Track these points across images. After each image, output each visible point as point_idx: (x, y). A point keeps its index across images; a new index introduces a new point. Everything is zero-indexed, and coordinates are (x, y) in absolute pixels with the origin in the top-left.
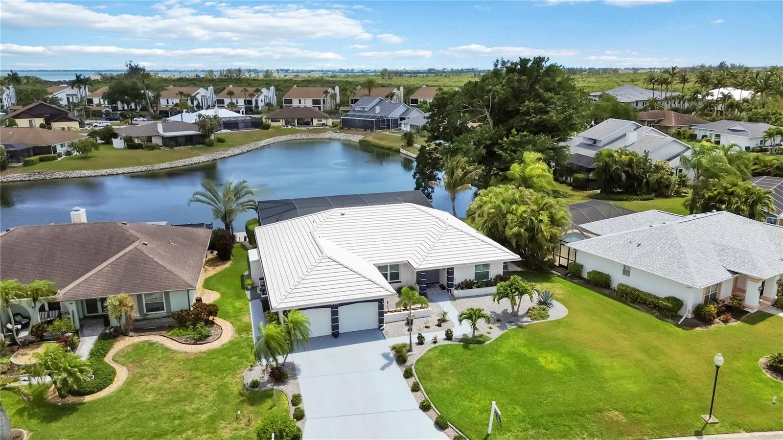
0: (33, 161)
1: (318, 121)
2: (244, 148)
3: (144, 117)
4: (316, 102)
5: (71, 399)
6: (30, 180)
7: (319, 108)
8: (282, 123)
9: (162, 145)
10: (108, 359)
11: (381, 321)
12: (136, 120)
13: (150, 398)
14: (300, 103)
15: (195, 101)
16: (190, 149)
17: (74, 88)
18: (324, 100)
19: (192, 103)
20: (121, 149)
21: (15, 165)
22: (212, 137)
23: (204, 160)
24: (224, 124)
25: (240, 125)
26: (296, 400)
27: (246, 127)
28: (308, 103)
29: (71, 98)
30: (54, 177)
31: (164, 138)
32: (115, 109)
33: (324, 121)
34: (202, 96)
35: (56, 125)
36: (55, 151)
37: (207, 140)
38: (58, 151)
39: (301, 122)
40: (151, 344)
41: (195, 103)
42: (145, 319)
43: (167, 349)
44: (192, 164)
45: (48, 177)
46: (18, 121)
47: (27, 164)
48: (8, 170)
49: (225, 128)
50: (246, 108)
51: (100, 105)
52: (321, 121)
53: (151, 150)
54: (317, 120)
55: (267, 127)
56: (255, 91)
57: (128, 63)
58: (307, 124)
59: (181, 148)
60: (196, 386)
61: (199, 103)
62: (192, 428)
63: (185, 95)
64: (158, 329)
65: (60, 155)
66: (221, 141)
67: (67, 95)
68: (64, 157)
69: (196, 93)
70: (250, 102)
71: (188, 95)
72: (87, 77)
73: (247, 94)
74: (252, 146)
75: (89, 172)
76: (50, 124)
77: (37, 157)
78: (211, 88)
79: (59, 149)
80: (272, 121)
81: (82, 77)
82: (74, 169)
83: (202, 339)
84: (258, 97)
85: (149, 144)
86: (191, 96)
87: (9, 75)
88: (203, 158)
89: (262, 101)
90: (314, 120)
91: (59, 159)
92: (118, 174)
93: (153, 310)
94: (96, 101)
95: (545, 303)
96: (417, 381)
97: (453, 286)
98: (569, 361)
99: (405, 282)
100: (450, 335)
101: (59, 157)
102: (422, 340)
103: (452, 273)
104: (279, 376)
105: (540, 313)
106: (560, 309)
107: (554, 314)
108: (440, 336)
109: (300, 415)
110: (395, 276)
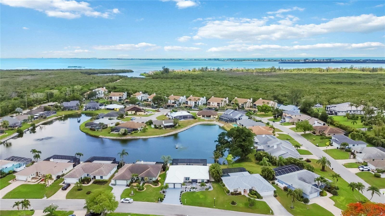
1: (213, 116)
2: (185, 128)
3: (162, 108)
4: (218, 104)
5: (139, 191)
6: (132, 139)
7: (219, 106)
8: (201, 116)
9: (163, 127)
10: (144, 186)
11: (181, 187)
12: (160, 109)
13: (148, 192)
14: (213, 104)
16: (171, 129)
18: (221, 103)
20: (153, 128)
21: (129, 134)
25: (188, 117)
26: (165, 195)
27: (190, 118)
28: (216, 104)
29: (142, 98)
30: (137, 138)
33: (215, 116)
35: (138, 113)
36: (138, 129)
37: (175, 126)
40: (149, 185)
41: (179, 102)
42: (149, 181)
43: (151, 186)
44: (170, 135)
46: (128, 112)
47: (131, 134)
49: (183, 119)
53: (160, 129)
55: (196, 118)
58: (210, 117)
59: (168, 129)
60: (154, 192)
64: (151, 183)
66: (180, 125)
68: (140, 131)
69: (179, 99)
70: (196, 103)
73: (195, 100)
74: (189, 127)
76: (136, 113)
77: (134, 132)
78: (185, 96)
82: (141, 136)
83: (156, 185)
84: (199, 101)
85: (160, 127)
88: (173, 132)
89: (200, 102)
92: (151, 138)
95: (210, 188)
96: (181, 196)
97: (197, 182)
98: (204, 197)
99: (190, 181)
100: (190, 191)
101: (139, 131)
102: (186, 191)
103: (197, 180)
104: (164, 192)
105: (207, 189)
106: (212, 189)
107: (210, 190)
108: (189, 191)
109: (164, 197)
110: (189, 179)
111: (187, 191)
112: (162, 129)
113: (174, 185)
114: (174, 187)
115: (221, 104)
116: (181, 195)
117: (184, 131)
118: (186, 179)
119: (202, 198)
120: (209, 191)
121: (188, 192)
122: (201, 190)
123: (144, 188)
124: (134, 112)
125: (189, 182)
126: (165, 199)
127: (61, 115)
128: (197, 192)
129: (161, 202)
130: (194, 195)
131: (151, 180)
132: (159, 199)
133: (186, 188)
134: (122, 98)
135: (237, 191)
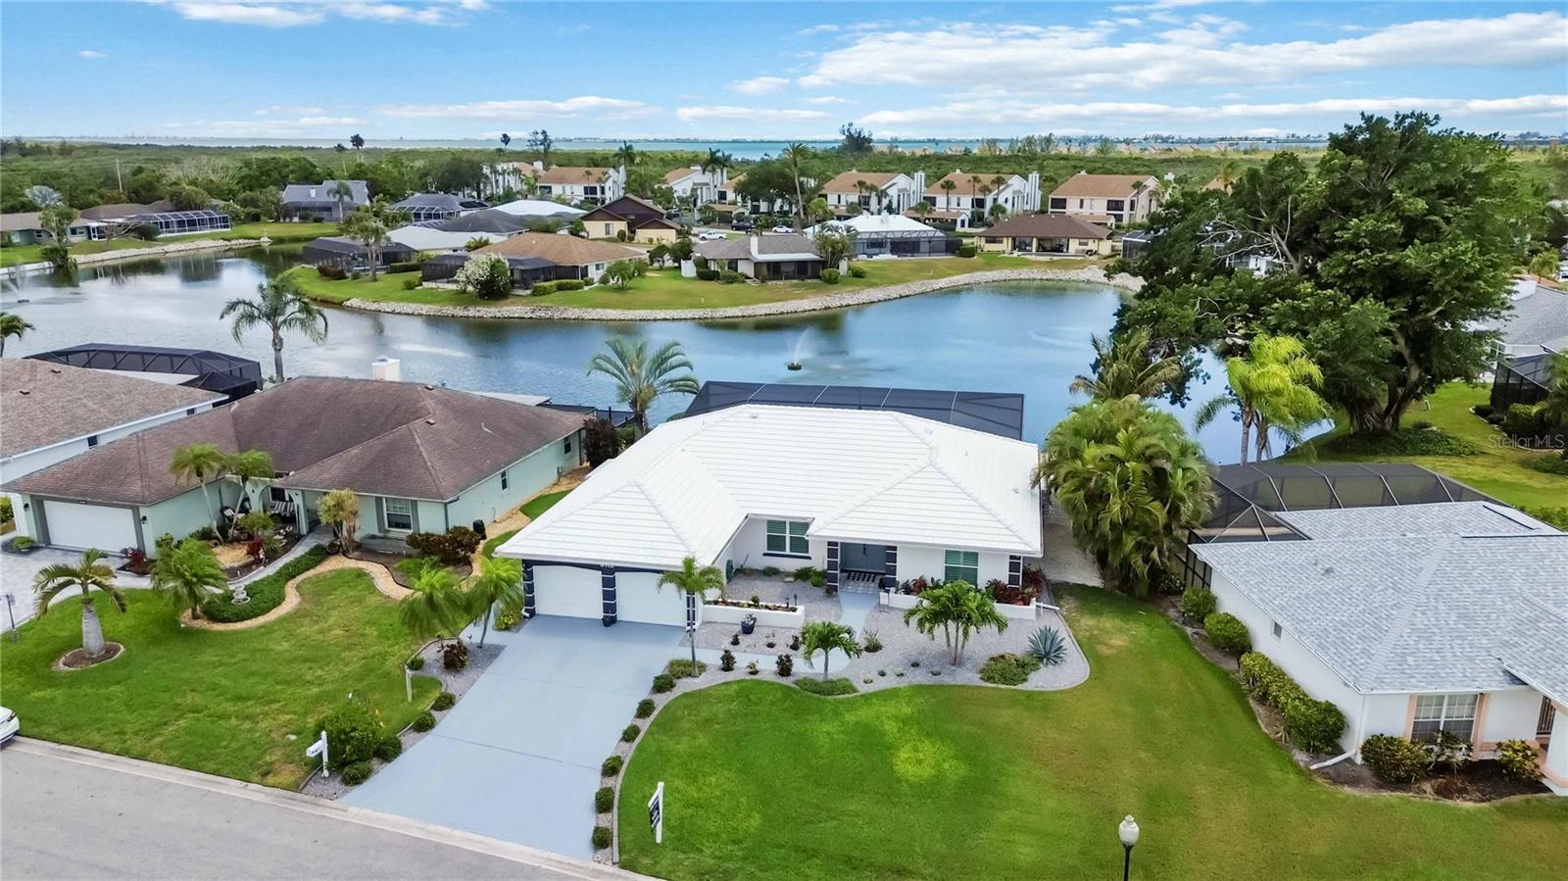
0: (545, 288)
1: (1080, 244)
2: (894, 291)
4: (1115, 205)
5: (203, 624)
6: (531, 318)
7: (1119, 218)
8: (1006, 245)
9: (752, 275)
10: (292, 583)
11: (688, 616)
12: (776, 231)
13: (285, 646)
14: (1081, 207)
15: (884, 200)
16: (796, 285)
17: (707, 173)
18: (1132, 202)
19: (879, 203)
20: (690, 278)
21: (522, 292)
22: (843, 266)
23: (807, 308)
24: (891, 243)
25: (924, 247)
26: (446, 704)
27: (932, 251)
28: (1098, 208)
30: (565, 316)
31: (758, 265)
32: (755, 210)
33: (1092, 245)
34: (899, 190)
35: (642, 234)
36: (585, 271)
37: (826, 272)
38: (590, 276)
39: (1048, 245)
40: (361, 574)
41: (885, 202)
42: (384, 538)
43: (371, 587)
44: (782, 313)
45: (556, 316)
46: (587, 224)
47: (537, 293)
48: (508, 301)
49: (893, 252)
50: (972, 213)
51: (734, 203)
52: (1086, 244)
53: (729, 283)
54: (1077, 241)
55: (969, 253)
56: (993, 182)
57: (846, 128)
58: (1058, 249)
59: (779, 282)
60: (349, 647)
61: (890, 202)
62: (286, 700)
63: (867, 188)
64: (394, 555)
65: (589, 283)
66: (858, 274)
67: (694, 184)
68: (594, 285)
69: (889, 184)
70: (980, 203)
71: (872, 188)
72: (726, 153)
73: (978, 186)
74: (916, 287)
75: (614, 312)
76: (634, 232)
77: (554, 282)
78: (920, 175)
79: (594, 274)
80: (987, 242)
81: (720, 154)
82: (595, 306)
84: (998, 194)
85: (732, 273)
86: (877, 190)
87: (621, 149)
88: (809, 301)
90: (1071, 240)
91: (586, 288)
92: (655, 320)
93: (397, 525)
94: (731, 196)
95: (1046, 652)
96: (644, 725)
97: (893, 583)
98: (955, 770)
99: (818, 560)
100: (785, 667)
101: (587, 284)
102: (728, 663)
103: (893, 558)
104: (456, 660)
105: (1007, 670)
106: (1071, 672)
107: (1041, 680)
108: (768, 665)
109: (424, 725)
110: (801, 546)
111: (740, 671)
112: (743, 282)
113: (609, 583)
114: (610, 608)
115: (1132, 209)
116: (645, 709)
117: (885, 300)
118: (775, 544)
119: (928, 791)
120: (1030, 695)
121: (750, 691)
122: (920, 677)
123: (277, 601)
124: (620, 226)
125: (803, 575)
126: (417, 749)
127: (254, 235)
128: (863, 689)
129: (336, 785)
130: (825, 731)
131: (408, 526)
132: (321, 746)
133: (748, 629)
134: (599, 196)
135: (1456, 734)
